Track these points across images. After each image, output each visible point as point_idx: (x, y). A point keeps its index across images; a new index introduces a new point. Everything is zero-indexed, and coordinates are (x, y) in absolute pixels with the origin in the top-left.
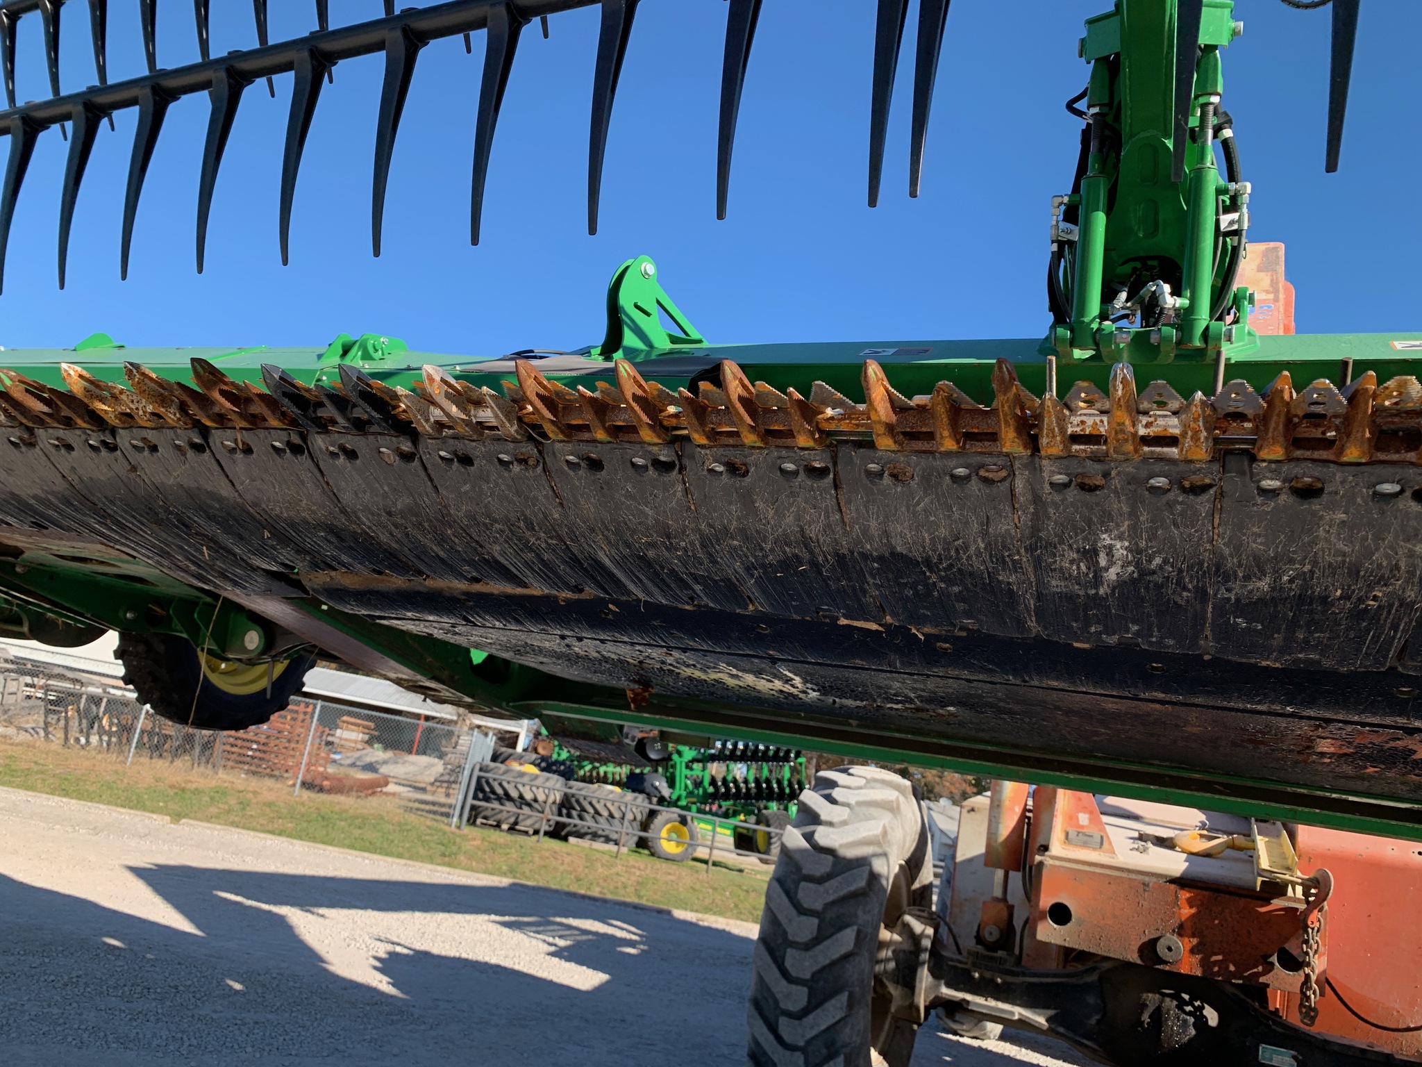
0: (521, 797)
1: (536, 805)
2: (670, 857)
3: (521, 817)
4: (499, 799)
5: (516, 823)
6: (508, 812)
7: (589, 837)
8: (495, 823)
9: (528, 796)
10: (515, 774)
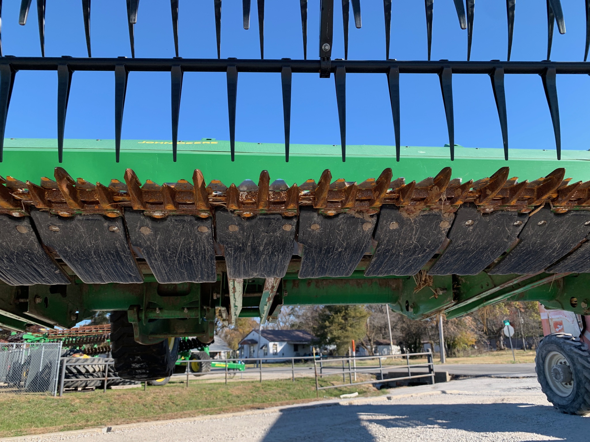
0: (87, 371)
1: (95, 374)
2: (160, 384)
3: (88, 382)
4: (75, 375)
5: (86, 386)
6: (81, 381)
7: (121, 384)
8: (74, 389)
9: (91, 370)
10: (83, 361)
